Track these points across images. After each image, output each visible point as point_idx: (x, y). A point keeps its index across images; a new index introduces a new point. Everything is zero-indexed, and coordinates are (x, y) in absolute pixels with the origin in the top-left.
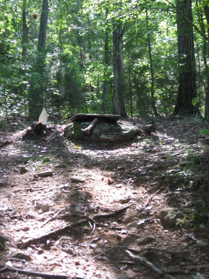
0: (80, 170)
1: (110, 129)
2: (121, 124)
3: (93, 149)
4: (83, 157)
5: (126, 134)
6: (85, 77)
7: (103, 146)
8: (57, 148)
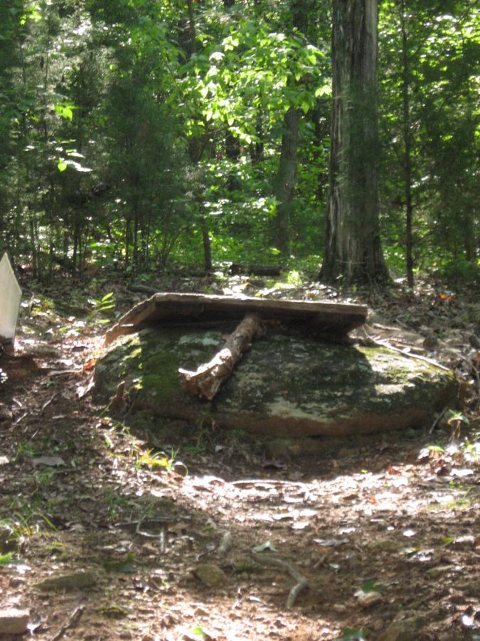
0: (165, 609)
1: (315, 372)
2: (370, 345)
3: (233, 468)
4: (181, 526)
5: (392, 396)
6: (204, 92)
7: (280, 457)
8: (60, 462)
